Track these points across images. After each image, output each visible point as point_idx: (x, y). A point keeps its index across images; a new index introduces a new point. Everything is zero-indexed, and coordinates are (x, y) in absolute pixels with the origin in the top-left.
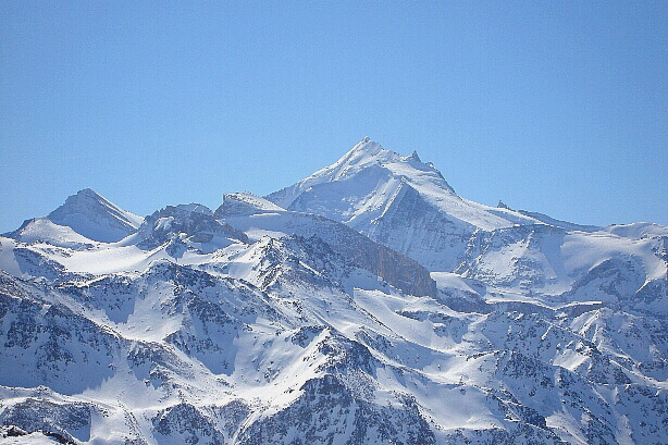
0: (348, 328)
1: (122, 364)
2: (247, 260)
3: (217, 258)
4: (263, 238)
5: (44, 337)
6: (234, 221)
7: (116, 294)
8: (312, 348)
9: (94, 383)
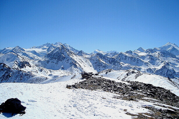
0: (167, 61)
1: (144, 64)
2: (156, 54)
3: (153, 54)
4: (158, 52)
5: (136, 61)
6: (155, 50)
7: (143, 57)
8: (163, 63)
9: (141, 66)
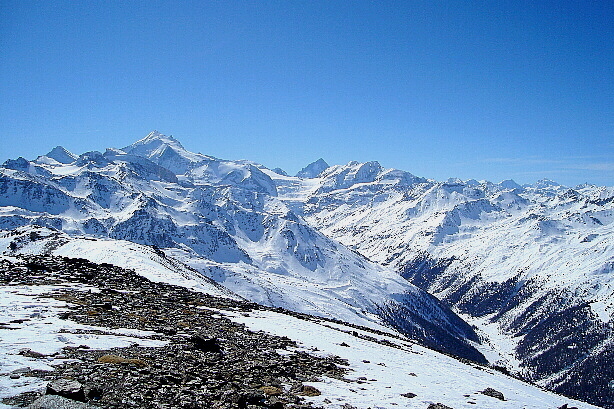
0: (148, 194)
1: (72, 204)
2: (114, 170)
3: (104, 169)
4: (120, 163)
5: (45, 196)
6: (109, 157)
7: (69, 182)
8: (137, 199)
9: (63, 212)
